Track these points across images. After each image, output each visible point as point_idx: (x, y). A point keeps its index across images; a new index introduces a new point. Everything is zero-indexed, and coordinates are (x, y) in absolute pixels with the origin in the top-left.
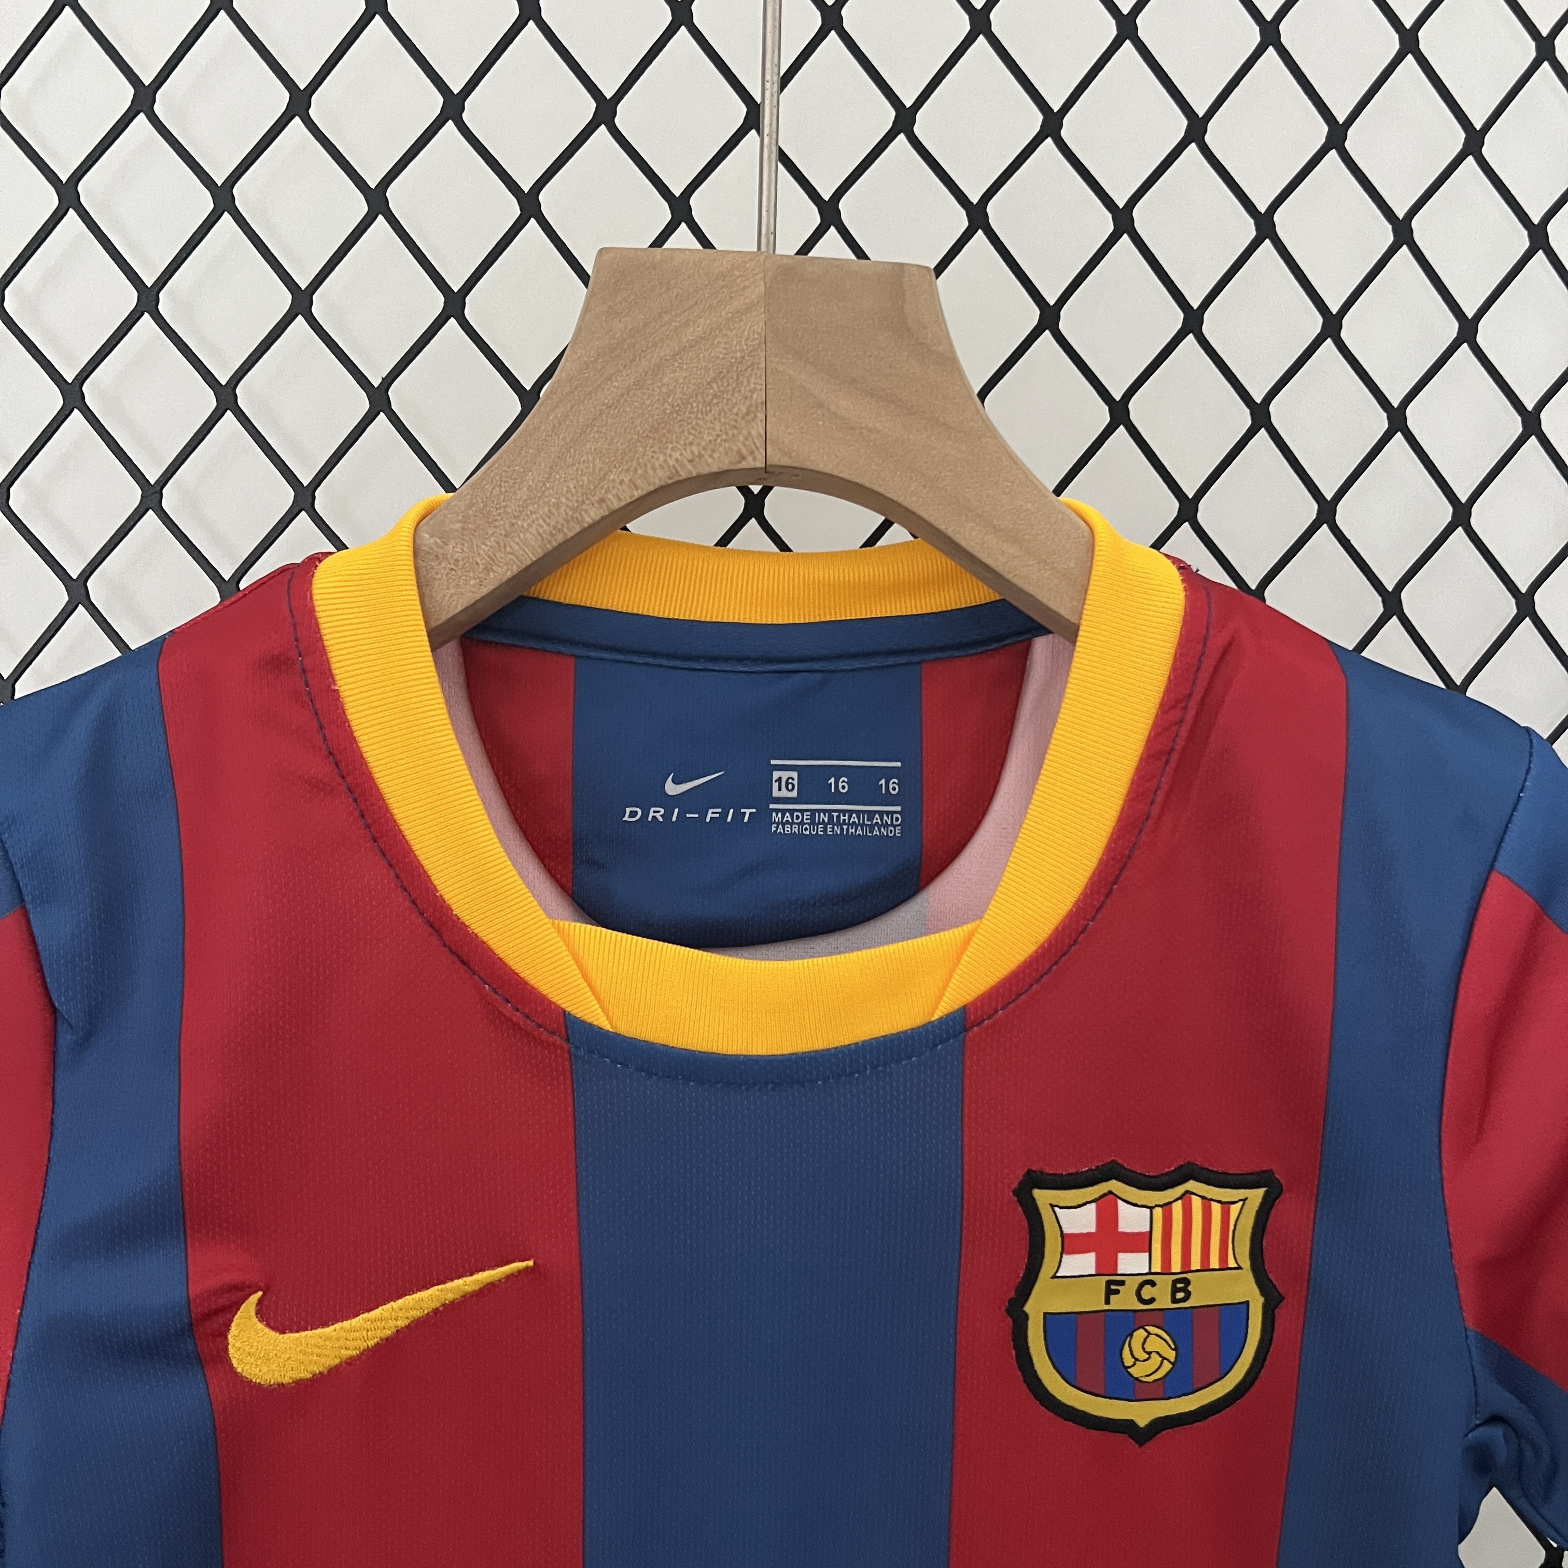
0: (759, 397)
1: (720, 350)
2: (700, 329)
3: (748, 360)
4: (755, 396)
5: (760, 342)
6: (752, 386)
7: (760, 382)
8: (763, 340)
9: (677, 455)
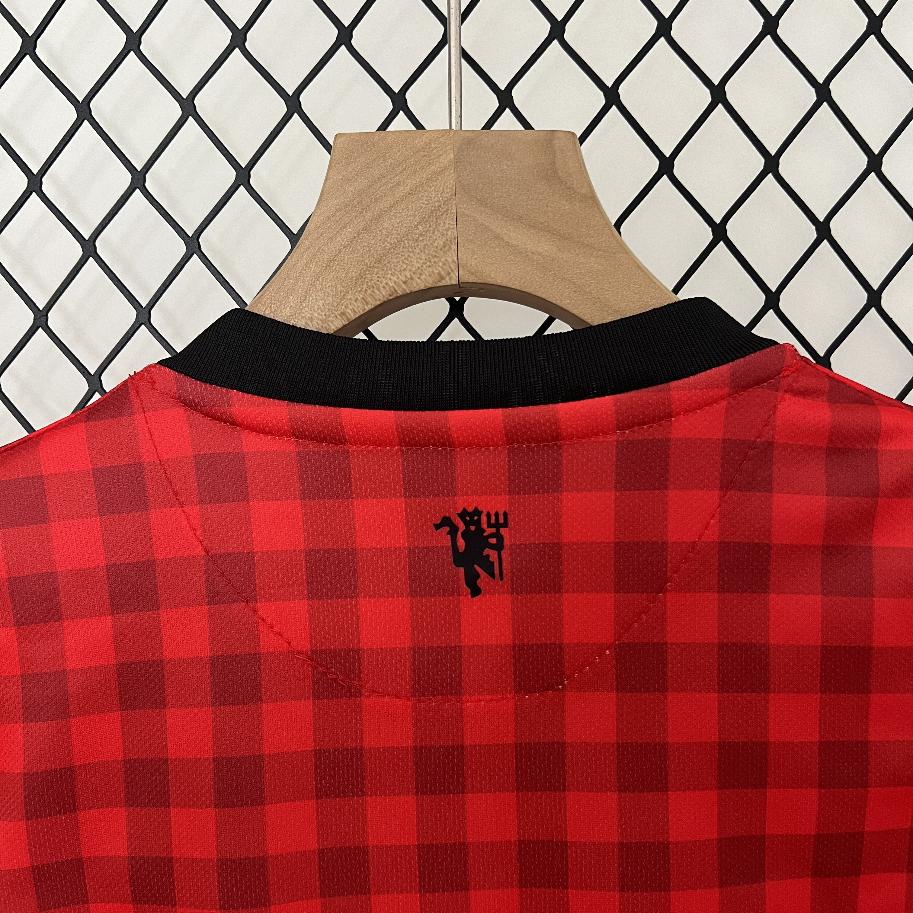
0: (451, 234)
1: (423, 201)
2: (408, 187)
3: (443, 208)
4: (449, 233)
5: (452, 195)
6: (447, 226)
7: (453, 223)
8: (454, 192)
9: (394, 278)
